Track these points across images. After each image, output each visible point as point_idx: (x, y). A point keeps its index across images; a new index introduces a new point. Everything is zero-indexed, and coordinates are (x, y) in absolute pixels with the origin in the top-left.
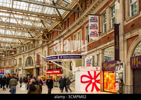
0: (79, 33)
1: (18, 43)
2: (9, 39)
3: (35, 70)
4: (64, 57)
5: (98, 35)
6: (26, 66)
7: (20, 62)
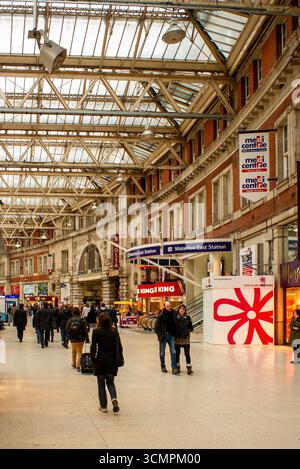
0: (226, 176)
1: (59, 208)
2: (33, 200)
3: (106, 285)
4: (177, 249)
5: (268, 188)
6: (82, 272)
7: (65, 262)
